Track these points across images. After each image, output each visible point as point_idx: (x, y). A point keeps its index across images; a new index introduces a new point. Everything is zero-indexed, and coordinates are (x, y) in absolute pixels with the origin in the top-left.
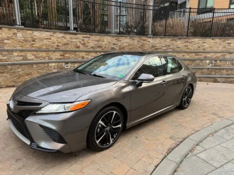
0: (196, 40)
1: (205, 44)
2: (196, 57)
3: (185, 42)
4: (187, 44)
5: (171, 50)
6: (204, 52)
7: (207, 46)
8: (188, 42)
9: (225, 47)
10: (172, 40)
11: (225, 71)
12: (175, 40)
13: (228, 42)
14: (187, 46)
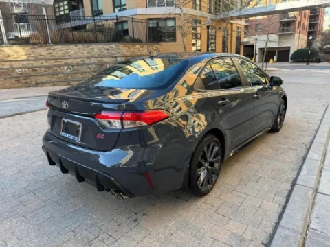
0: (59, 47)
1: (69, 51)
2: (56, 64)
3: (48, 49)
4: (50, 51)
5: (33, 58)
6: (63, 59)
7: (72, 52)
8: (50, 49)
9: (89, 53)
10: (32, 48)
11: (80, 75)
12: (35, 48)
13: (90, 47)
14: (50, 53)
